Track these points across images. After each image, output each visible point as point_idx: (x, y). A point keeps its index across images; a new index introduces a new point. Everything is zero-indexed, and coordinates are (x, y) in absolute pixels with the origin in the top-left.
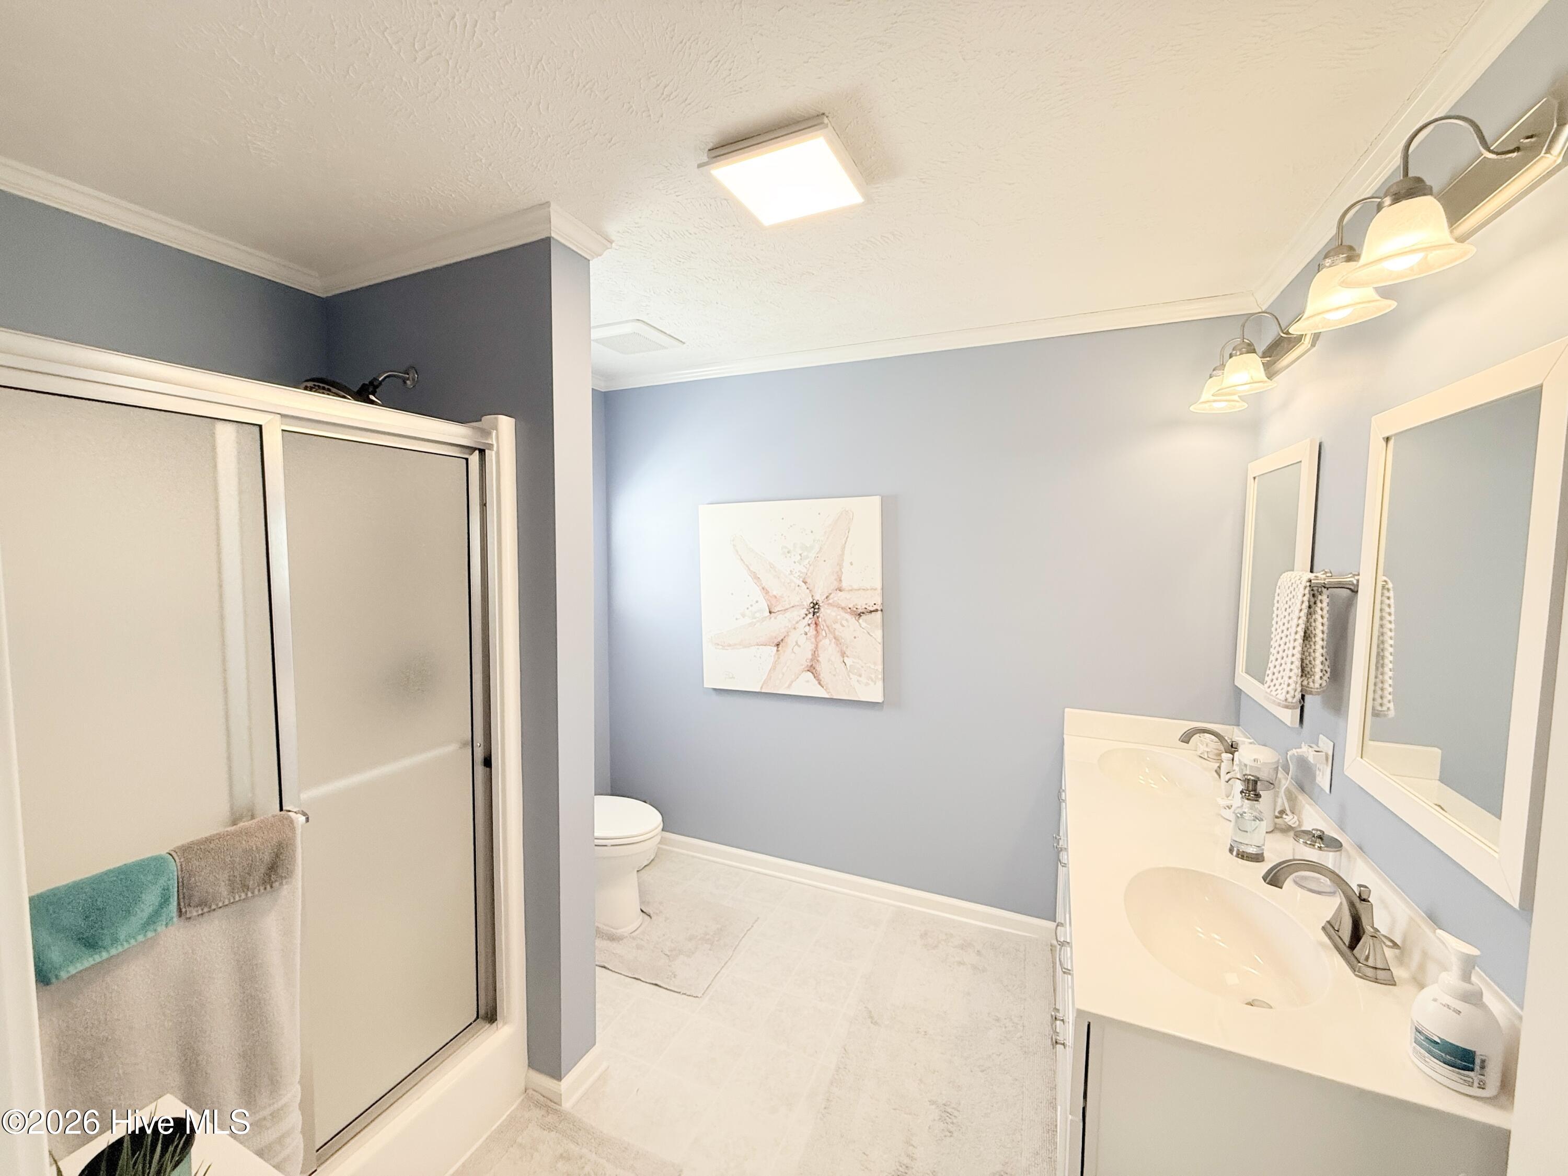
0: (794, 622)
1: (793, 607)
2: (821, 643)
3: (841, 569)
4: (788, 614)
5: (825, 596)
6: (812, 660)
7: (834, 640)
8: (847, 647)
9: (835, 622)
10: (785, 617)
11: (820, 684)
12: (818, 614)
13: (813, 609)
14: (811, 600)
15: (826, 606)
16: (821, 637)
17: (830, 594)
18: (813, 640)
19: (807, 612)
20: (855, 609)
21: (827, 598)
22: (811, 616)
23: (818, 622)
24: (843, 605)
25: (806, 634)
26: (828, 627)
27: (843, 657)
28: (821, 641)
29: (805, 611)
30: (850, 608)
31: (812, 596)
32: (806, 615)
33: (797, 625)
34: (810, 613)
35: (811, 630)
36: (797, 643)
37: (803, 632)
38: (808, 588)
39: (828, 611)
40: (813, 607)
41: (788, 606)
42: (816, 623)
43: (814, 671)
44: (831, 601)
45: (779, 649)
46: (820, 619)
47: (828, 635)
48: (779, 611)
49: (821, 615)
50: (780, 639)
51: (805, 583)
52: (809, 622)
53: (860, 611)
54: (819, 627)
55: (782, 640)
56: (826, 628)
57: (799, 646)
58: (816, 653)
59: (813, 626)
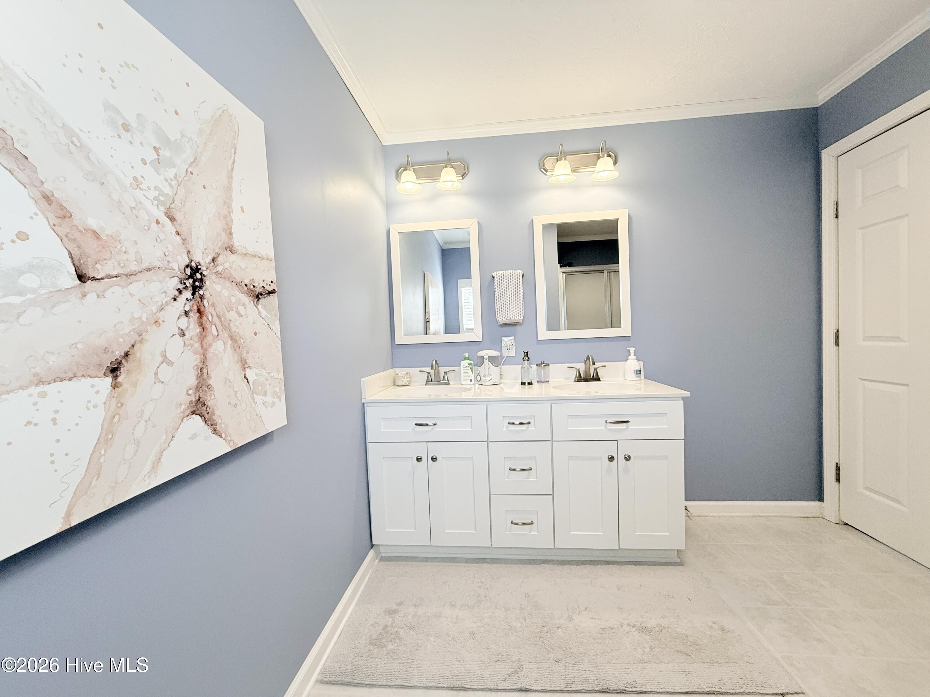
0: (154, 309)
1: (149, 270)
2: (211, 350)
3: (229, 213)
4: (136, 287)
5: (210, 258)
6: (198, 388)
7: (230, 342)
8: (247, 352)
9: (230, 309)
10: (132, 295)
11: (215, 431)
12: (201, 292)
13: (191, 281)
14: (187, 261)
15: (213, 277)
16: (209, 338)
17: (218, 255)
18: (197, 345)
19: (181, 287)
20: (252, 287)
21: (214, 260)
22: (188, 294)
23: (202, 309)
24: (238, 280)
25: (183, 334)
26: (219, 317)
27: (244, 370)
28: (210, 345)
29: (175, 283)
30: (246, 285)
31: (188, 252)
32: (180, 292)
33: (162, 315)
34: (186, 288)
35: (192, 326)
36: (164, 356)
37: (177, 331)
38: (178, 233)
39: (218, 288)
40: (191, 276)
41: (134, 267)
42: (199, 311)
43: (205, 413)
44: (220, 269)
45: (119, 379)
46: (205, 302)
47: (220, 333)
48: (110, 277)
49: (207, 295)
50: (119, 353)
51: (172, 219)
52: (187, 309)
54: (205, 318)
55: (127, 355)
56: (216, 320)
57: (170, 363)
58: (205, 371)
59: (194, 316)
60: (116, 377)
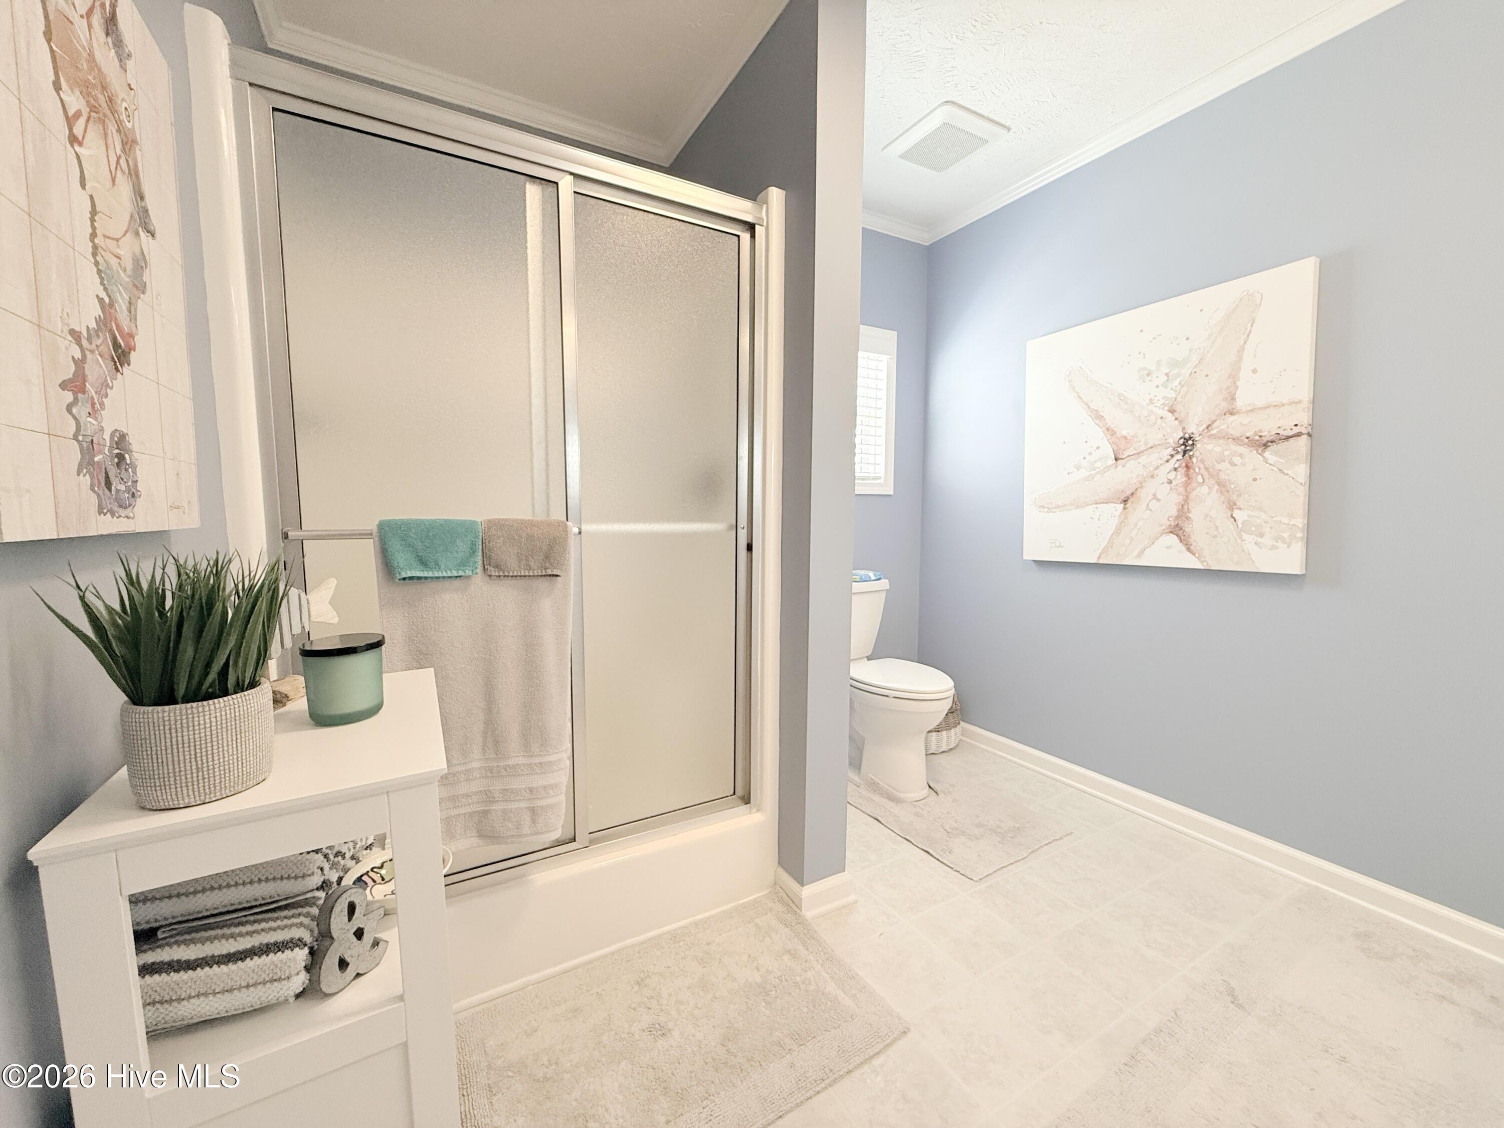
0: (1152, 469)
1: (1151, 447)
2: (1194, 493)
3: (1234, 383)
4: (1143, 459)
5: (1205, 426)
6: (1177, 517)
7: (1216, 487)
8: (1239, 496)
9: (1221, 460)
10: (1139, 463)
11: (1189, 549)
12: (1191, 453)
13: (1183, 447)
14: (1181, 435)
15: (1206, 440)
16: (1194, 485)
17: (1214, 422)
18: (1181, 489)
19: (1173, 453)
20: (1257, 438)
21: (1207, 428)
22: (1179, 457)
23: (1190, 465)
24: (1236, 434)
25: (1170, 482)
26: (1207, 469)
27: (1232, 509)
28: (1194, 489)
29: (1170, 451)
30: (1248, 438)
31: (1184, 428)
32: (1172, 456)
33: (1156, 472)
34: (1178, 452)
35: (1179, 477)
36: (1155, 495)
37: (1166, 480)
38: (1176, 419)
39: (1210, 447)
40: (1184, 444)
41: (1143, 448)
42: (1187, 466)
43: (1181, 535)
44: (1214, 432)
45: (1127, 506)
46: (1194, 460)
47: (1207, 480)
48: (1129, 456)
49: (1197, 454)
50: (1129, 493)
51: (1172, 411)
52: (1176, 466)
53: (1265, 440)
54: (1192, 471)
55: (1132, 494)
56: (1203, 471)
57: (1158, 500)
58: (1186, 507)
59: (1182, 471)
60: (1125, 505)
